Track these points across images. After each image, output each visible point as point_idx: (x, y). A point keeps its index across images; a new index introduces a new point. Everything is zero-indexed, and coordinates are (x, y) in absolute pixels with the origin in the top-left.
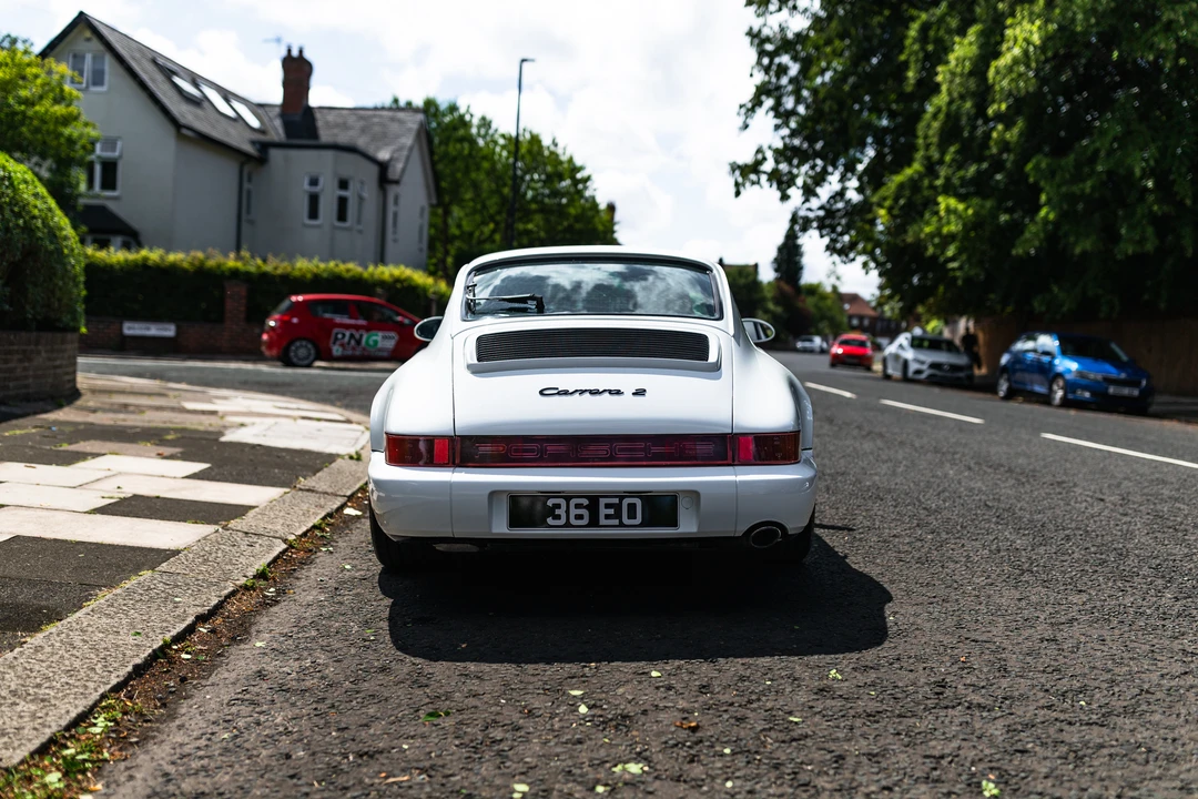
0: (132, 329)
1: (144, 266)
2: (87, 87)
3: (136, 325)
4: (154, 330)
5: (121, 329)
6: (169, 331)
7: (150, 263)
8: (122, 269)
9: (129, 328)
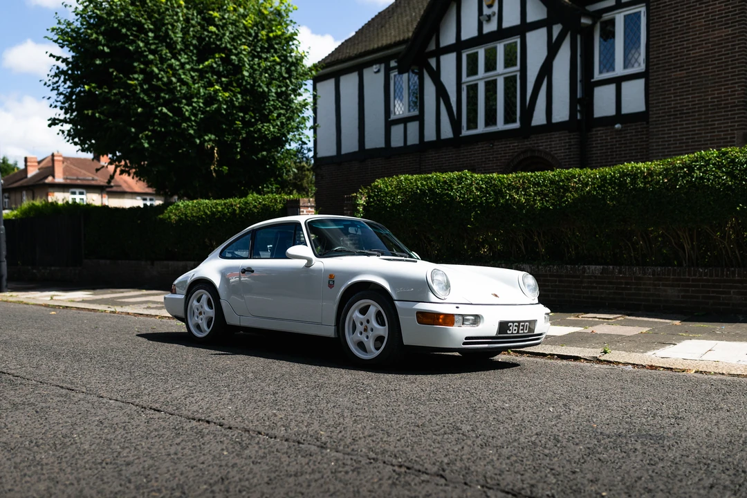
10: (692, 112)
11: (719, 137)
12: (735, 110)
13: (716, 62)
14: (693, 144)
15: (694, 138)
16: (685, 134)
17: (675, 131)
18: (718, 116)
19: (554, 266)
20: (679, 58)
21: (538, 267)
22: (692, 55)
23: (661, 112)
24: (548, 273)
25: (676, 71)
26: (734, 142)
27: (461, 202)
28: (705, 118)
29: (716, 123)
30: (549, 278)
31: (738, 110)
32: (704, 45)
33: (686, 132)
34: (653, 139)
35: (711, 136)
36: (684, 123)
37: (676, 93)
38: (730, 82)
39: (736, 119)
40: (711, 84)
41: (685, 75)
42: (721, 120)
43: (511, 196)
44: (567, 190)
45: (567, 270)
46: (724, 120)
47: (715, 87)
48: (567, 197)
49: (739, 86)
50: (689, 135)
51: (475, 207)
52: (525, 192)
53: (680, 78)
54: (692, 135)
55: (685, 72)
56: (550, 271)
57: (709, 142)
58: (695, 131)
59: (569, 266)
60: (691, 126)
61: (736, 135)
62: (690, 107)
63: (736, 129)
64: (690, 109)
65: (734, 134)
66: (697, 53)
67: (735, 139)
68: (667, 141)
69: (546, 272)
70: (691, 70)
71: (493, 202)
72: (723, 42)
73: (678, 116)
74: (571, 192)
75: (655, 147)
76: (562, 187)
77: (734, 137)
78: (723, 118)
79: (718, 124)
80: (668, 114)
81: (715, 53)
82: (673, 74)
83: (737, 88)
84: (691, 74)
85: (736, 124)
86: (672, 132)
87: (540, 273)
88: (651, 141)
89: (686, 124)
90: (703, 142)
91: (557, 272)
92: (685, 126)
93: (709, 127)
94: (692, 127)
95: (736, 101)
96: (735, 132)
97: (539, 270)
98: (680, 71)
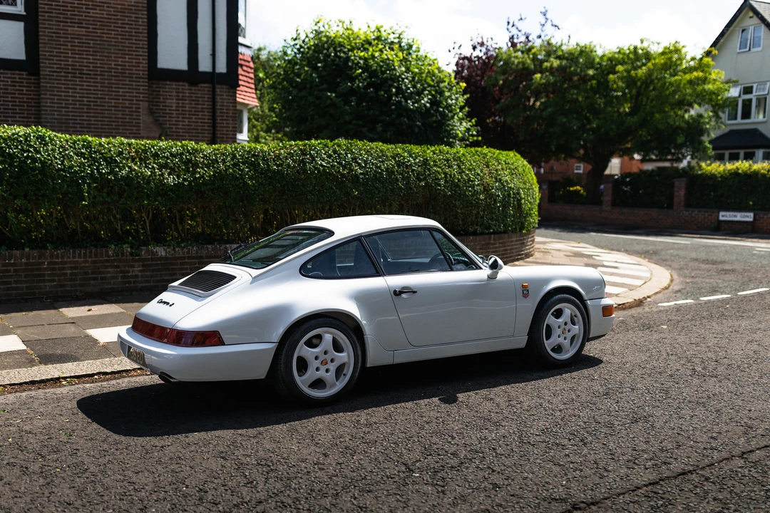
0: (725, 216)
1: (735, 174)
2: (750, 50)
3: (728, 214)
4: (739, 217)
5: (718, 216)
6: (748, 217)
7: (740, 171)
8: (722, 177)
9: (723, 216)
10: (94, 75)
11: (123, 105)
12: (139, 82)
13: (120, 29)
14: (95, 107)
15: (97, 102)
16: (86, 95)
17: (74, 91)
18: (122, 84)
19: (193, 247)
20: (76, 13)
21: (174, 249)
22: (91, 15)
23: (55, 66)
24: (186, 255)
25: (74, 27)
26: (139, 112)
27: (60, 170)
28: (108, 83)
29: (121, 90)
30: (186, 260)
31: (143, 82)
32: (105, 8)
33: (87, 93)
34: (46, 94)
35: (115, 103)
36: (85, 84)
37: (74, 50)
38: (134, 53)
39: (141, 91)
40: (115, 50)
41: (84, 33)
42: (125, 88)
43: (130, 167)
44: (196, 165)
45: (208, 251)
46: (129, 89)
47: (118, 54)
48: (199, 173)
49: (143, 59)
50: (90, 98)
51: (82, 178)
52: (146, 163)
53: (78, 35)
54: (94, 98)
55: (84, 30)
56: (188, 252)
57: (113, 109)
58: (97, 94)
59: (210, 246)
60: (92, 88)
61: (141, 106)
62: (91, 68)
63: (142, 101)
64: (91, 70)
65: (139, 104)
66: (97, 13)
67: (141, 110)
68: (63, 100)
69: (184, 254)
70: (91, 30)
71: (108, 174)
72: (126, 11)
73: (78, 75)
74: (203, 168)
75: (49, 104)
76: (190, 161)
77: (140, 108)
78: (127, 87)
79: (122, 92)
80: (65, 71)
81: (117, 19)
82: (69, 29)
83: (141, 61)
84: (91, 34)
85: (141, 96)
86: (71, 91)
87: (177, 255)
88: (42, 96)
89: (87, 86)
90: (107, 108)
91: (197, 252)
92: (85, 87)
93: (113, 94)
94: (94, 90)
95: (141, 73)
96: (141, 103)
97: (175, 252)
98: (78, 27)
